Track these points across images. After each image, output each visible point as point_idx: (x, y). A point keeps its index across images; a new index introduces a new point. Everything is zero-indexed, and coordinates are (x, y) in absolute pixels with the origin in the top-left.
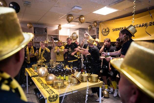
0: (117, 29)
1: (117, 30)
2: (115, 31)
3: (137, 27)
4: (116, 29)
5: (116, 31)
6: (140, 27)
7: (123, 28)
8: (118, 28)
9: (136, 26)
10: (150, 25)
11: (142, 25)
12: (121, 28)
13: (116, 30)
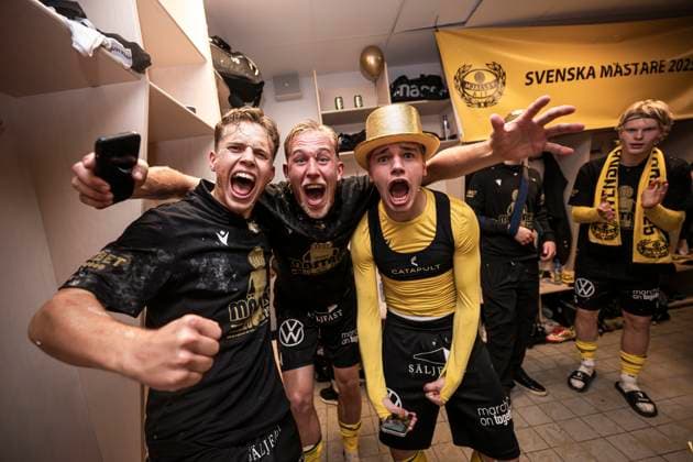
0: (554, 73)
1: (554, 79)
2: (539, 82)
3: (636, 73)
4: (549, 71)
5: (548, 81)
6: (644, 72)
7: (584, 68)
8: (558, 71)
9: (633, 68)
10: (671, 70)
11: (652, 67)
12: (575, 72)
13: (548, 76)
